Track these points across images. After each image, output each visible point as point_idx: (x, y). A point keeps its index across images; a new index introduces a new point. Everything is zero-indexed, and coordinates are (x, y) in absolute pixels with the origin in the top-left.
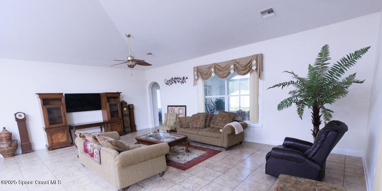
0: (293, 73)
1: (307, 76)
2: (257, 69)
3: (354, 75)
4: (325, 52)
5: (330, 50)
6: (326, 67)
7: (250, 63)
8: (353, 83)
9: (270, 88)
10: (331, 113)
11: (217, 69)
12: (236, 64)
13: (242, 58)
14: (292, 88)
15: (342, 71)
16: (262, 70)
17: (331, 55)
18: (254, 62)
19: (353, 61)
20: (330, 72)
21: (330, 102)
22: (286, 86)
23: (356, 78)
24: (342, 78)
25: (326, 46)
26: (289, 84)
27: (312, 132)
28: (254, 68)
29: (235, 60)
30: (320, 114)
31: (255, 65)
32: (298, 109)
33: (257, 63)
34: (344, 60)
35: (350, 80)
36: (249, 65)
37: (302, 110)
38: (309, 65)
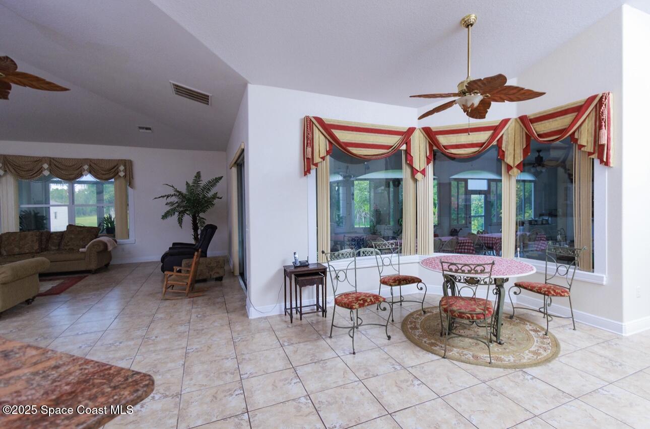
0: (173, 187)
1: (186, 190)
2: (125, 176)
3: (217, 193)
4: (198, 175)
5: (202, 174)
6: (200, 186)
7: (116, 168)
8: (217, 199)
9: (155, 198)
10: (204, 221)
11: (55, 165)
12: (92, 165)
13: (102, 160)
14: (174, 199)
15: (209, 189)
16: (133, 178)
17: (202, 178)
18: (122, 168)
19: (215, 184)
20: (202, 189)
21: (204, 212)
22: (169, 198)
23: (218, 195)
24: (210, 195)
25: (199, 172)
26: (172, 196)
27: (193, 237)
28: (122, 174)
29: (90, 160)
30: (197, 222)
31: (123, 171)
32: (179, 219)
33: (125, 169)
34: (210, 182)
35: (215, 196)
36: (114, 170)
37: (182, 219)
38: (187, 182)
